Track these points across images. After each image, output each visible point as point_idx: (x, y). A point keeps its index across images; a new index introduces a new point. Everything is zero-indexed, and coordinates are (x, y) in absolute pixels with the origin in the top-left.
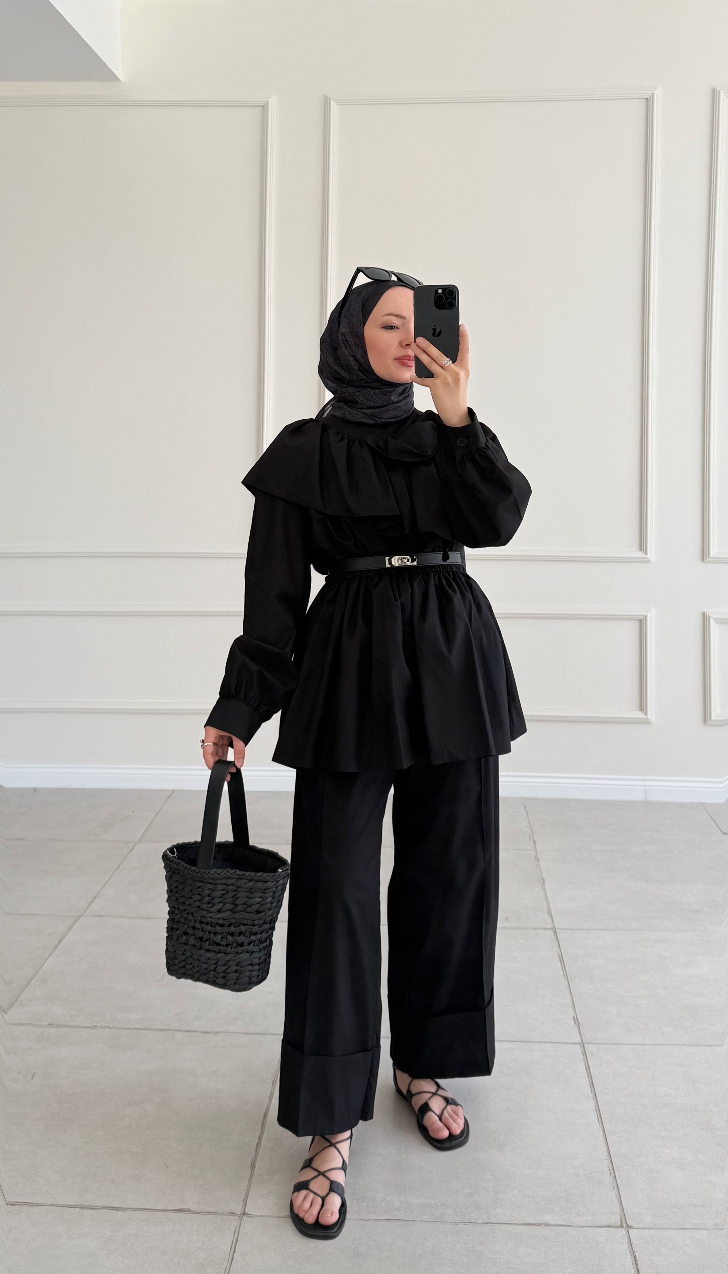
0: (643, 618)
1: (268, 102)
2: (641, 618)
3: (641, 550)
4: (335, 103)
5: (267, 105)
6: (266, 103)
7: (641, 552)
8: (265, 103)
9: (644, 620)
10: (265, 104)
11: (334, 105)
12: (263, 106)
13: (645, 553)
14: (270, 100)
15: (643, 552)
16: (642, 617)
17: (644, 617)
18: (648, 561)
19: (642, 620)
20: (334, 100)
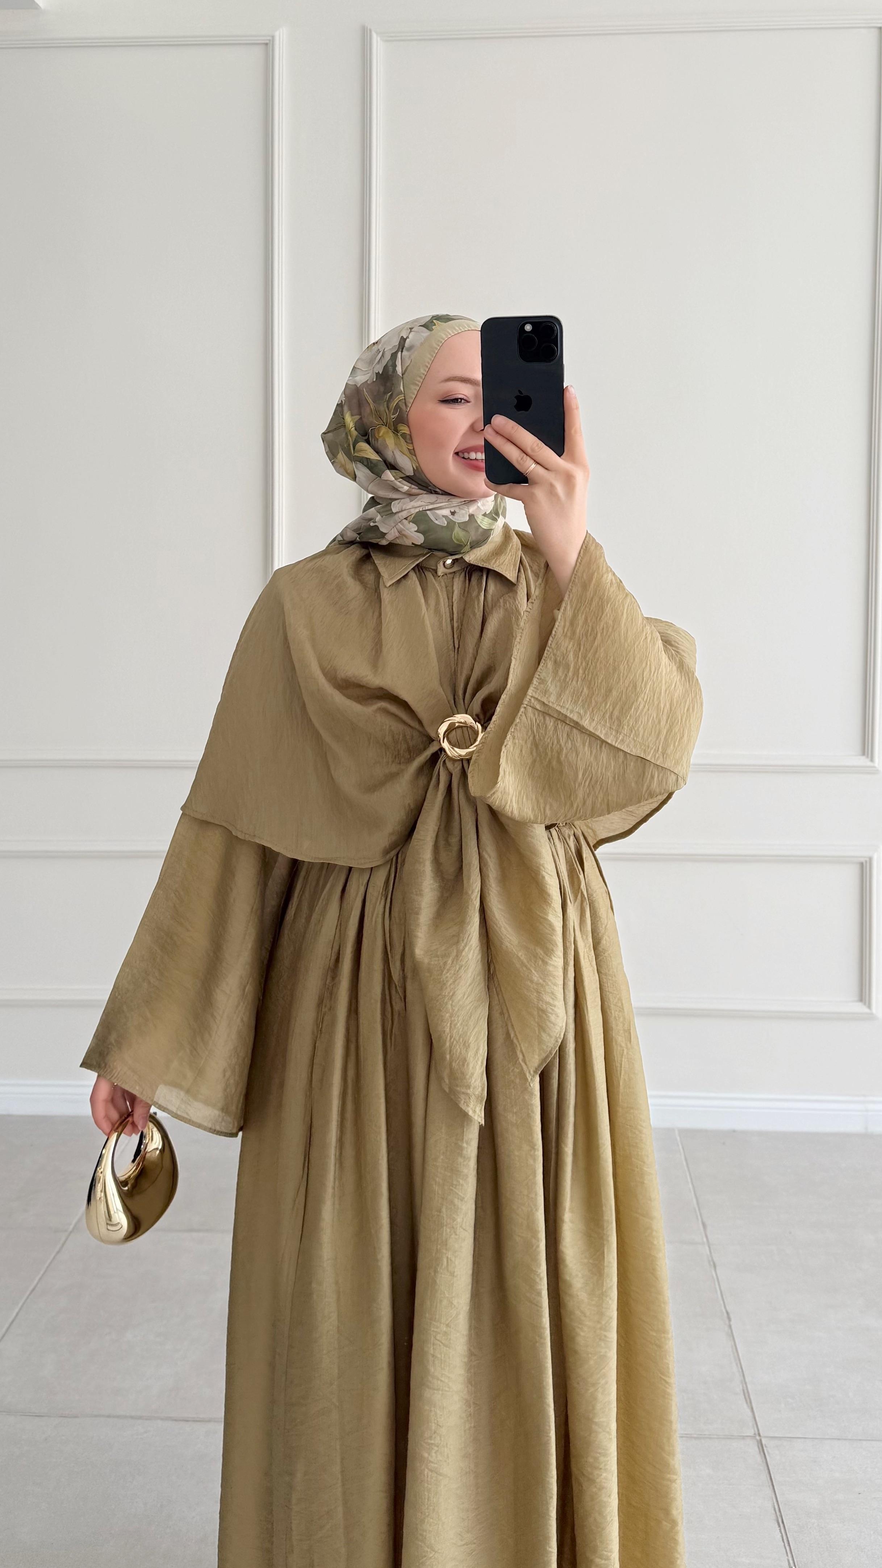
0: (866, 862)
1: (273, 37)
2: (863, 860)
3: (863, 754)
4: (379, 39)
5: (271, 42)
6: (271, 38)
7: (863, 758)
8: (269, 38)
9: (868, 864)
10: (270, 40)
12: (267, 44)
13: (869, 759)
14: (277, 34)
15: (868, 757)
16: (866, 859)
17: (868, 860)
19: (864, 864)
20: (377, 33)
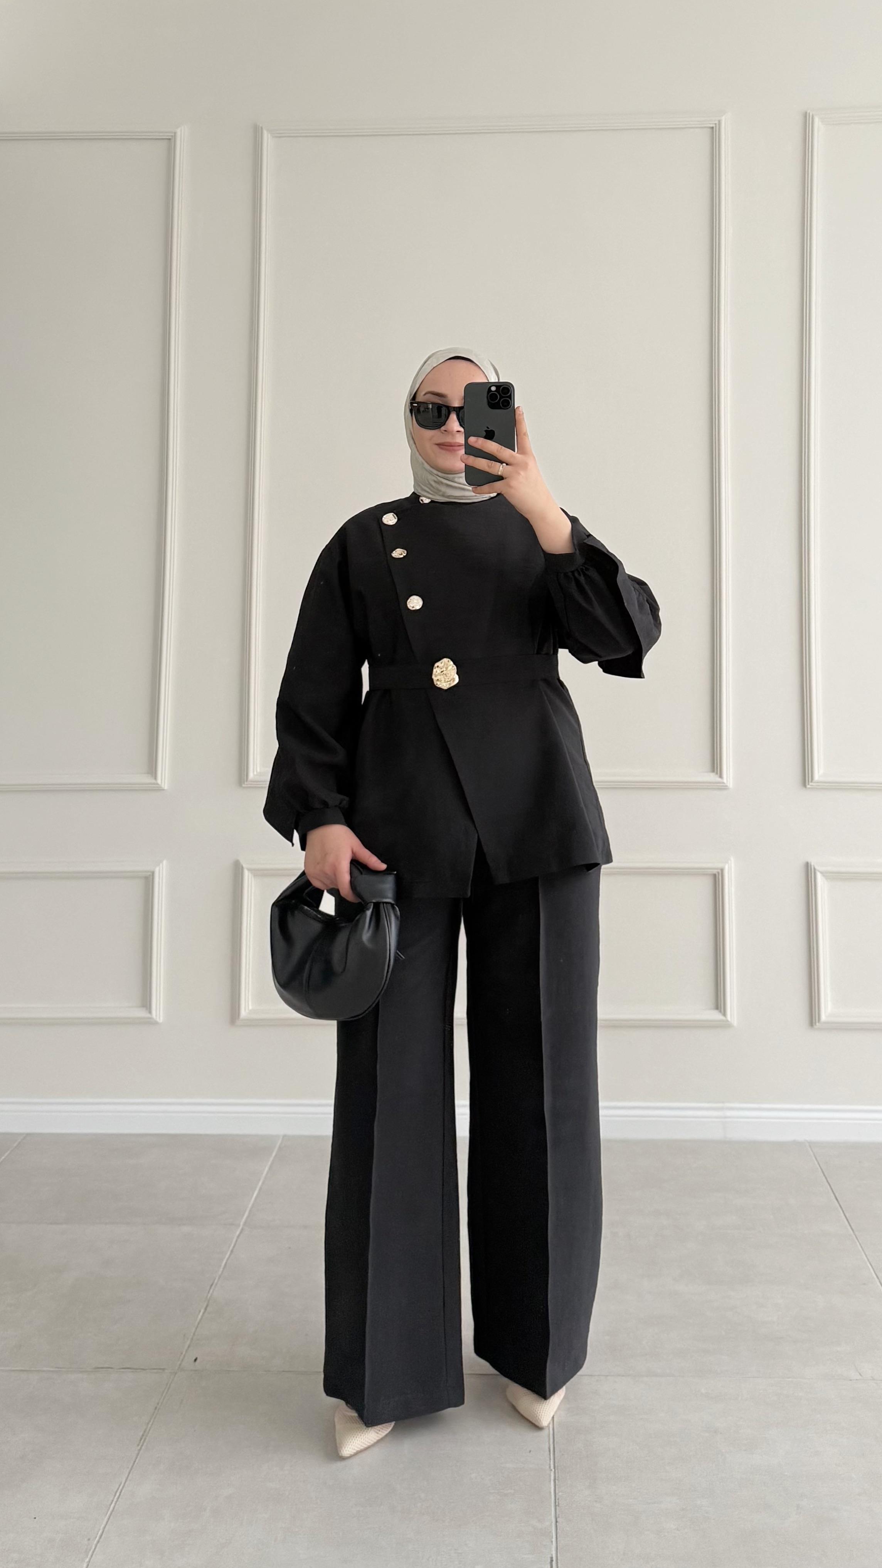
11: (268, 136)
18: (724, 788)
